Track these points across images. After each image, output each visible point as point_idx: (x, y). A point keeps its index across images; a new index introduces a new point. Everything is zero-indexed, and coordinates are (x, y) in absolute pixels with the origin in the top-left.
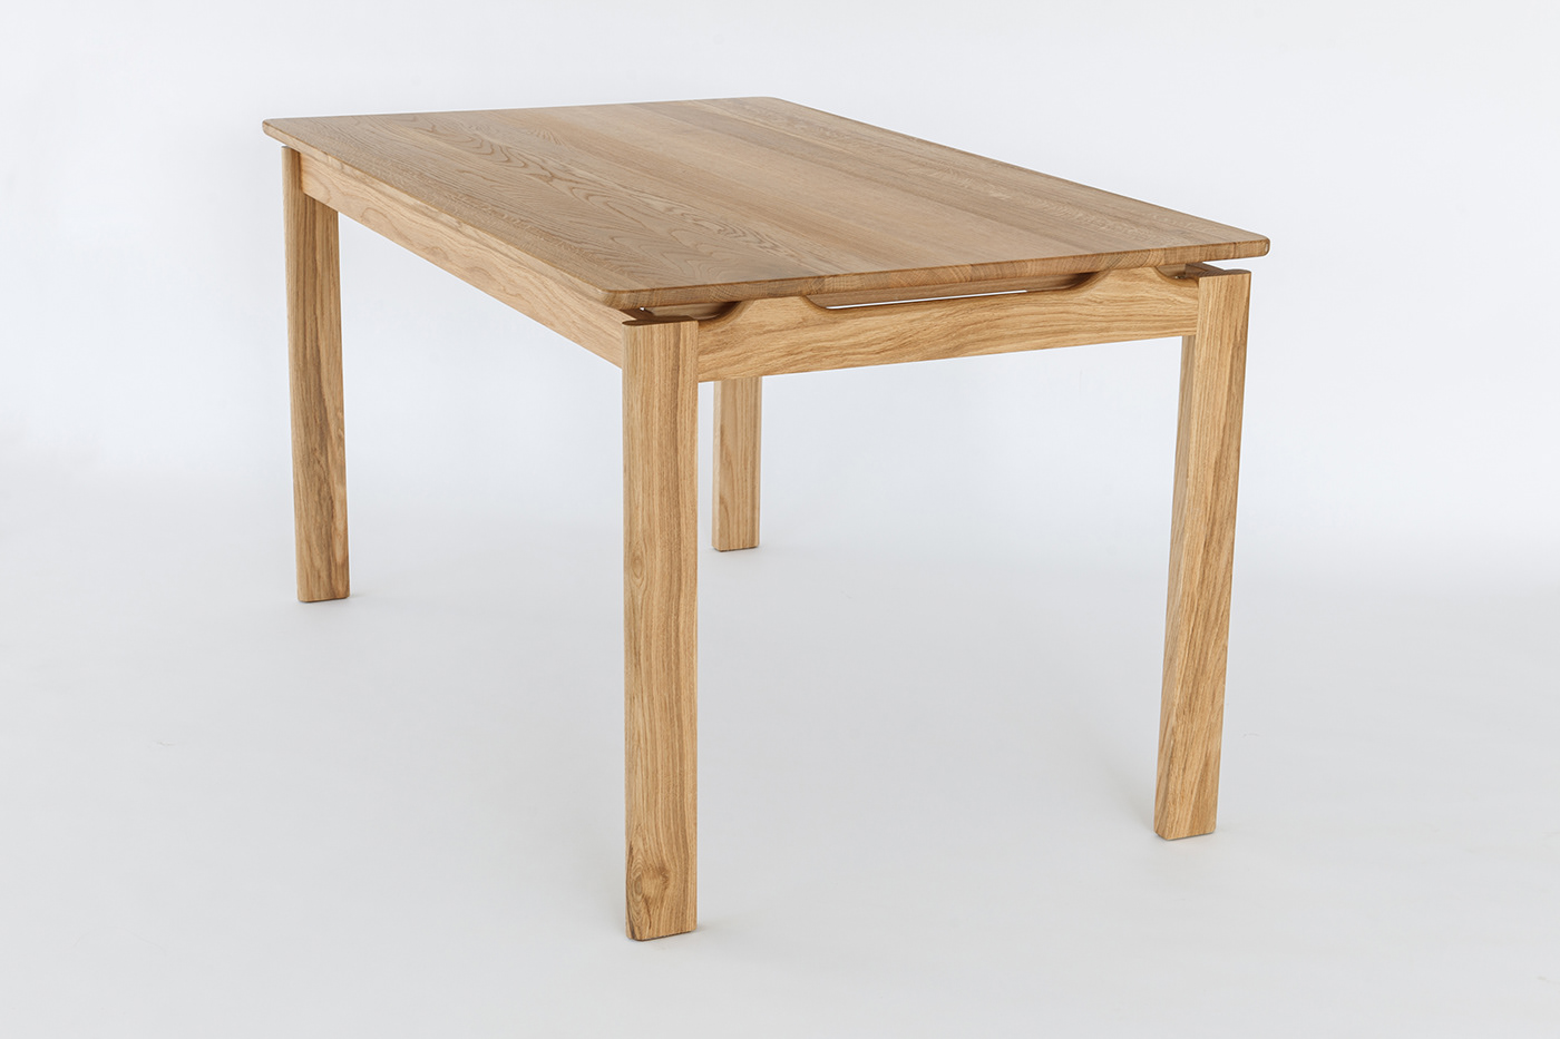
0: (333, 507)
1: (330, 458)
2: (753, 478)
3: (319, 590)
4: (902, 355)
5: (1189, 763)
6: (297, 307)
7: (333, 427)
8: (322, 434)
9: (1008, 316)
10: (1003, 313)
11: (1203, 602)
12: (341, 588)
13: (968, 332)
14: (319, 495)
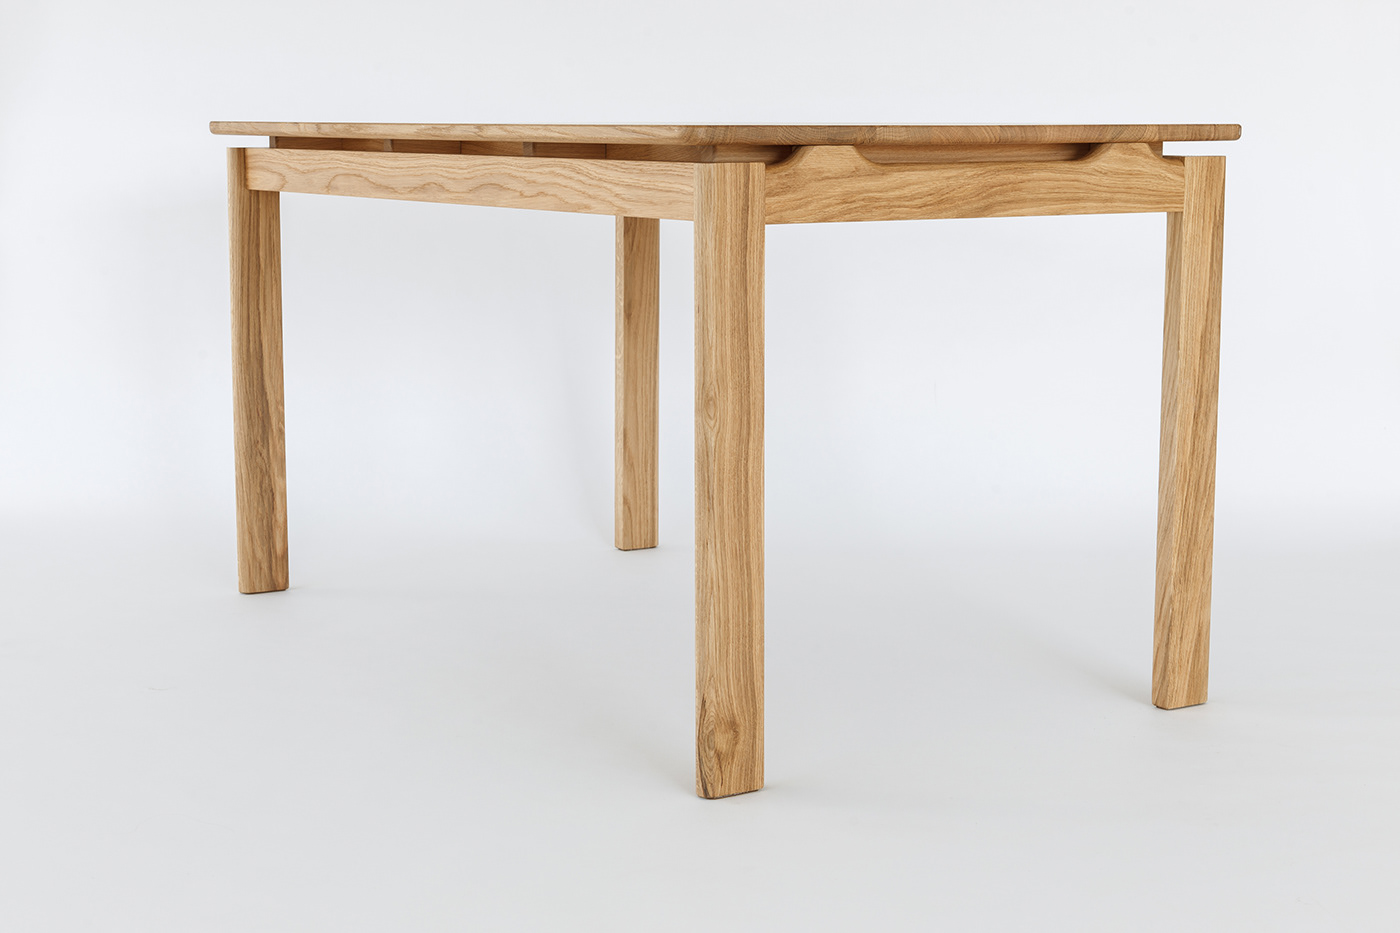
0: (273, 499)
1: (271, 451)
2: (653, 480)
3: (260, 581)
4: (941, 211)
5: (1184, 634)
6: (242, 301)
7: (274, 420)
8: (264, 426)
9: (1029, 181)
10: (1025, 177)
11: (1194, 473)
12: (280, 580)
13: (996, 193)
14: (261, 487)
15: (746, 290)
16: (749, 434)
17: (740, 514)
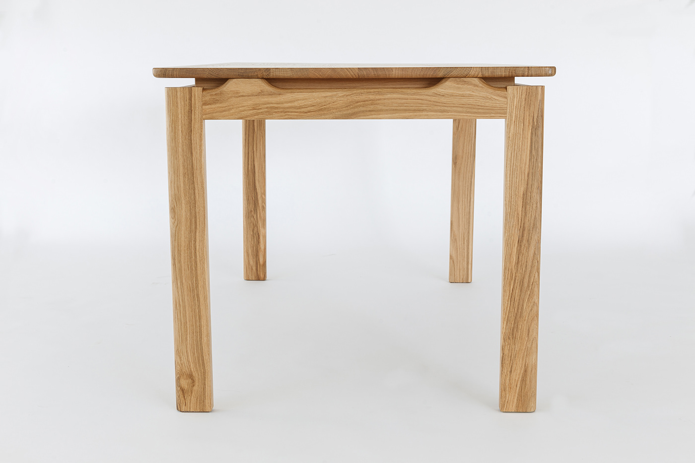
0: (259, 238)
1: (258, 215)
2: (468, 248)
3: (252, 275)
4: (321, 115)
5: (513, 370)
6: (245, 146)
7: (260, 202)
8: (255, 204)
9: (384, 99)
10: (381, 97)
12: (262, 276)
13: (360, 106)
14: (253, 232)
15: (192, 153)
16: (196, 228)
17: (192, 269)
